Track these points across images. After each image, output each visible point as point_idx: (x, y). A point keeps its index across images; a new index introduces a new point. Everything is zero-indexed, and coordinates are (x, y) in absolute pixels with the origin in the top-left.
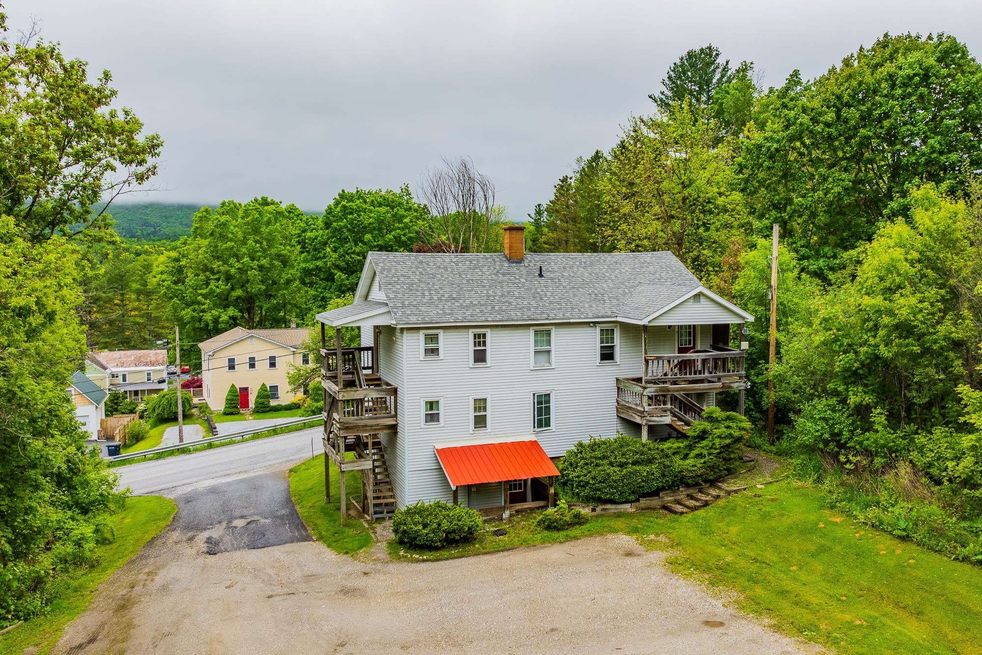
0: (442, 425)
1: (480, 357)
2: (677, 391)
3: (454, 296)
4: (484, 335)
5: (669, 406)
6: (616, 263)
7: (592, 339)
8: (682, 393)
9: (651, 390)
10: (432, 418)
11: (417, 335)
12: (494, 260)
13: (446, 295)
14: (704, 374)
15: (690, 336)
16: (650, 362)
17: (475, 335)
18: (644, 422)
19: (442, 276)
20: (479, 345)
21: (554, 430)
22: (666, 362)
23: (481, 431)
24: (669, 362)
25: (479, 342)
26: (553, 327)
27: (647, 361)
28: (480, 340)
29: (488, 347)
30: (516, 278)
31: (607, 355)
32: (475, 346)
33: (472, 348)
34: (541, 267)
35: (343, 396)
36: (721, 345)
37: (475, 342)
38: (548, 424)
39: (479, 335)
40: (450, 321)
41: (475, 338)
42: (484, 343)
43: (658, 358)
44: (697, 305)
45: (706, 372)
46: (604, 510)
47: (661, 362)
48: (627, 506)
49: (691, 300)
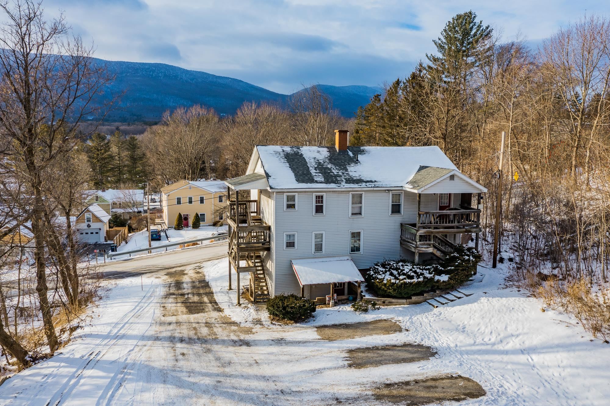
0: (296, 249)
1: (319, 209)
2: (438, 233)
3: (305, 172)
4: (322, 197)
5: (432, 242)
8: (440, 234)
9: (422, 232)
10: (291, 245)
11: (282, 196)
13: (300, 172)
15: (447, 199)
16: (422, 215)
17: (316, 197)
18: (417, 251)
19: (298, 160)
20: (319, 203)
21: (362, 253)
23: (318, 254)
24: (433, 215)
26: (364, 193)
27: (419, 215)
28: (319, 199)
29: (324, 204)
30: (342, 162)
31: (396, 209)
32: (316, 203)
33: (314, 204)
35: (239, 230)
36: (466, 205)
37: (316, 201)
38: (358, 249)
39: (319, 196)
40: (302, 188)
41: (316, 199)
42: (322, 201)
43: (426, 213)
44: (452, 181)
45: (456, 222)
46: (390, 302)
47: (428, 215)
48: (404, 301)
49: (449, 179)
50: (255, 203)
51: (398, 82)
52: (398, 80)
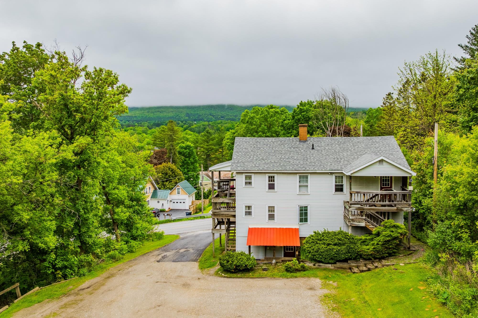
0: (253, 217)
1: (271, 187)
2: (369, 210)
3: (264, 158)
4: (274, 177)
5: (364, 217)
6: (358, 142)
7: (331, 181)
8: (372, 211)
9: (354, 208)
10: (248, 213)
11: (242, 175)
12: (293, 141)
13: (261, 158)
14: (385, 201)
15: (388, 181)
17: (269, 177)
20: (271, 181)
21: (309, 224)
22: (362, 195)
23: (271, 222)
24: (364, 195)
25: (271, 180)
26: (309, 174)
27: (351, 194)
28: (271, 179)
29: (276, 183)
30: (299, 150)
31: (339, 189)
32: (269, 182)
33: (267, 183)
34: (313, 145)
35: (214, 201)
36: (403, 188)
37: (269, 180)
38: (306, 220)
39: (271, 177)
40: (256, 170)
42: (274, 180)
43: (358, 193)
44: (381, 166)
45: (387, 201)
46: (319, 265)
48: (330, 265)
49: (378, 164)
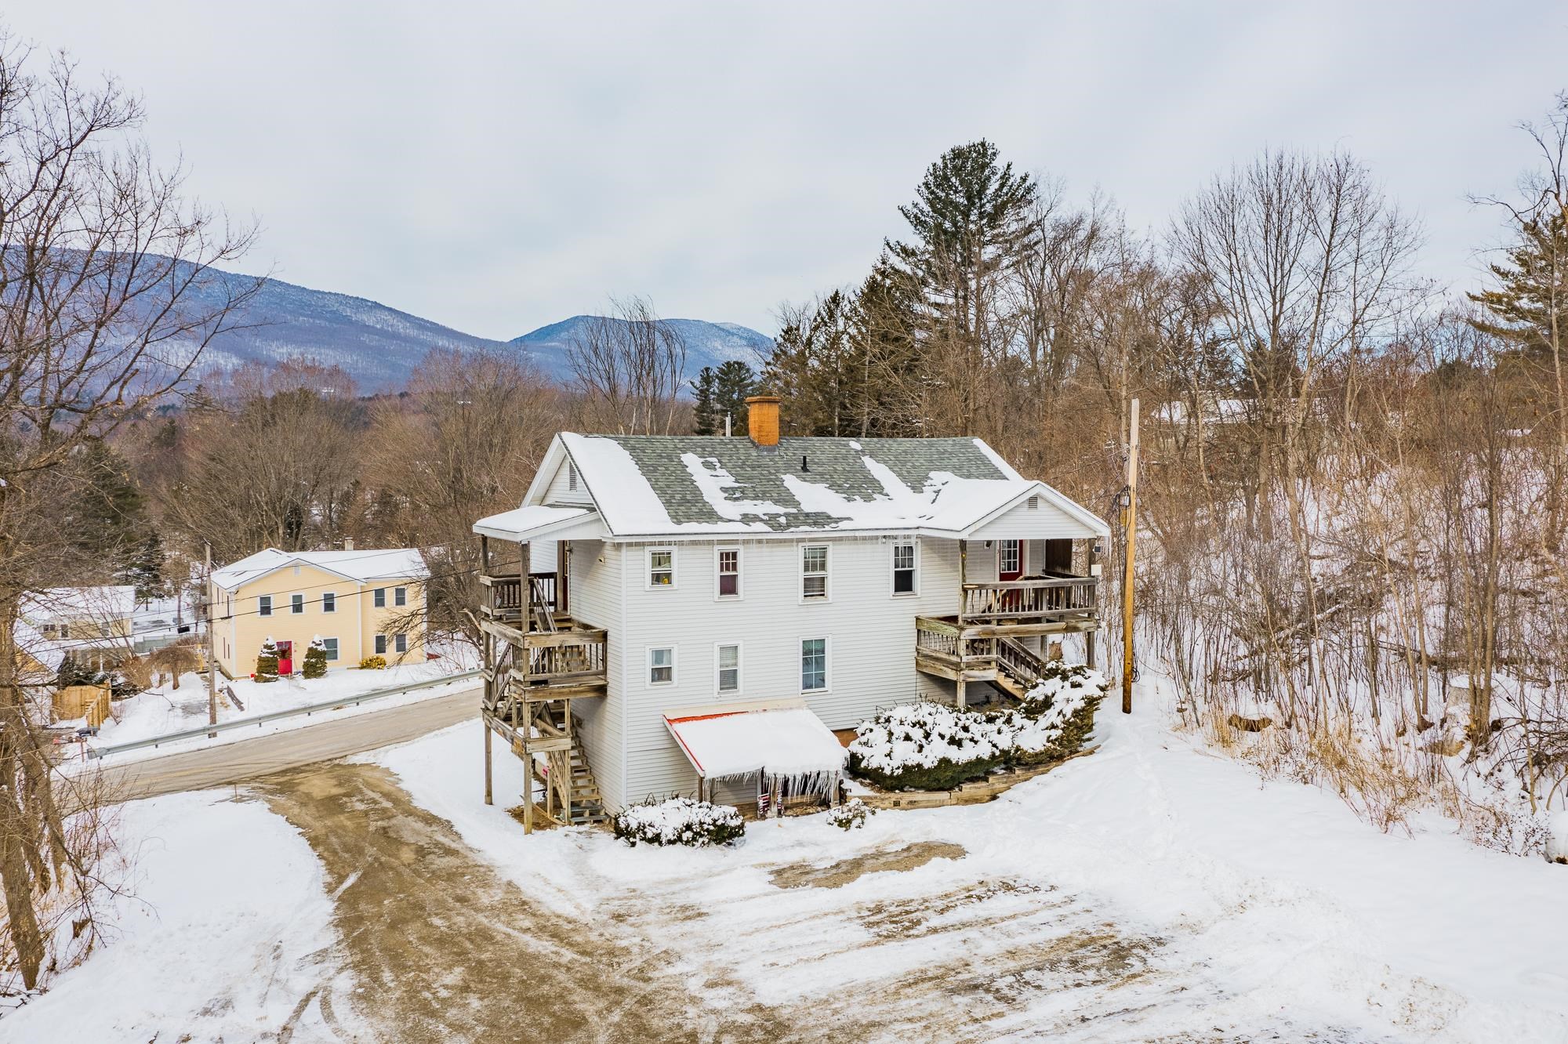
0: (675, 685)
1: (728, 586)
2: (1006, 633)
3: (689, 497)
4: (734, 555)
5: (994, 655)
6: (905, 452)
7: (886, 562)
8: (1012, 636)
9: (971, 632)
10: (661, 674)
11: (641, 553)
12: (735, 447)
13: (678, 497)
14: (1041, 609)
15: (1015, 557)
16: (970, 592)
17: (722, 554)
18: (962, 678)
19: (667, 469)
20: (728, 570)
21: (830, 693)
22: (990, 591)
23: (729, 695)
24: (995, 591)
25: (728, 565)
26: (830, 543)
27: (965, 591)
28: (729, 560)
29: (739, 573)
30: (770, 473)
31: (904, 584)
32: (722, 570)
33: (717, 574)
34: (805, 458)
35: (531, 643)
36: (1059, 570)
37: (722, 564)
38: (821, 682)
39: (727, 555)
40: (689, 533)
41: (722, 559)
42: (734, 565)
43: (981, 587)
44: (1033, 512)
45: (1045, 607)
46: (911, 802)
47: (984, 591)
48: (944, 795)
49: (1027, 506)
50: (552, 580)
51: (835, 299)
52: (837, 293)
